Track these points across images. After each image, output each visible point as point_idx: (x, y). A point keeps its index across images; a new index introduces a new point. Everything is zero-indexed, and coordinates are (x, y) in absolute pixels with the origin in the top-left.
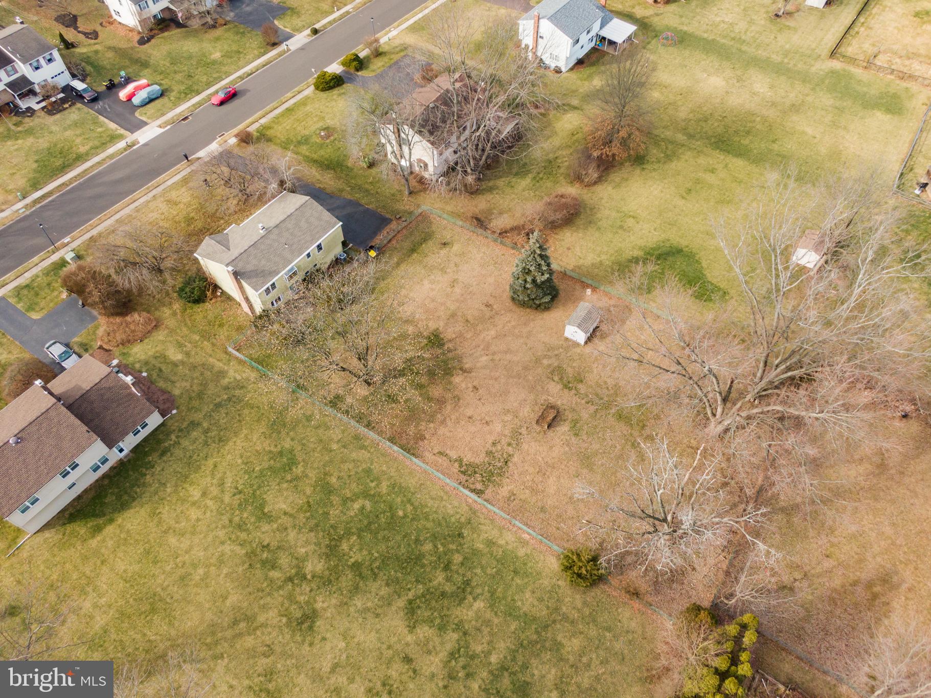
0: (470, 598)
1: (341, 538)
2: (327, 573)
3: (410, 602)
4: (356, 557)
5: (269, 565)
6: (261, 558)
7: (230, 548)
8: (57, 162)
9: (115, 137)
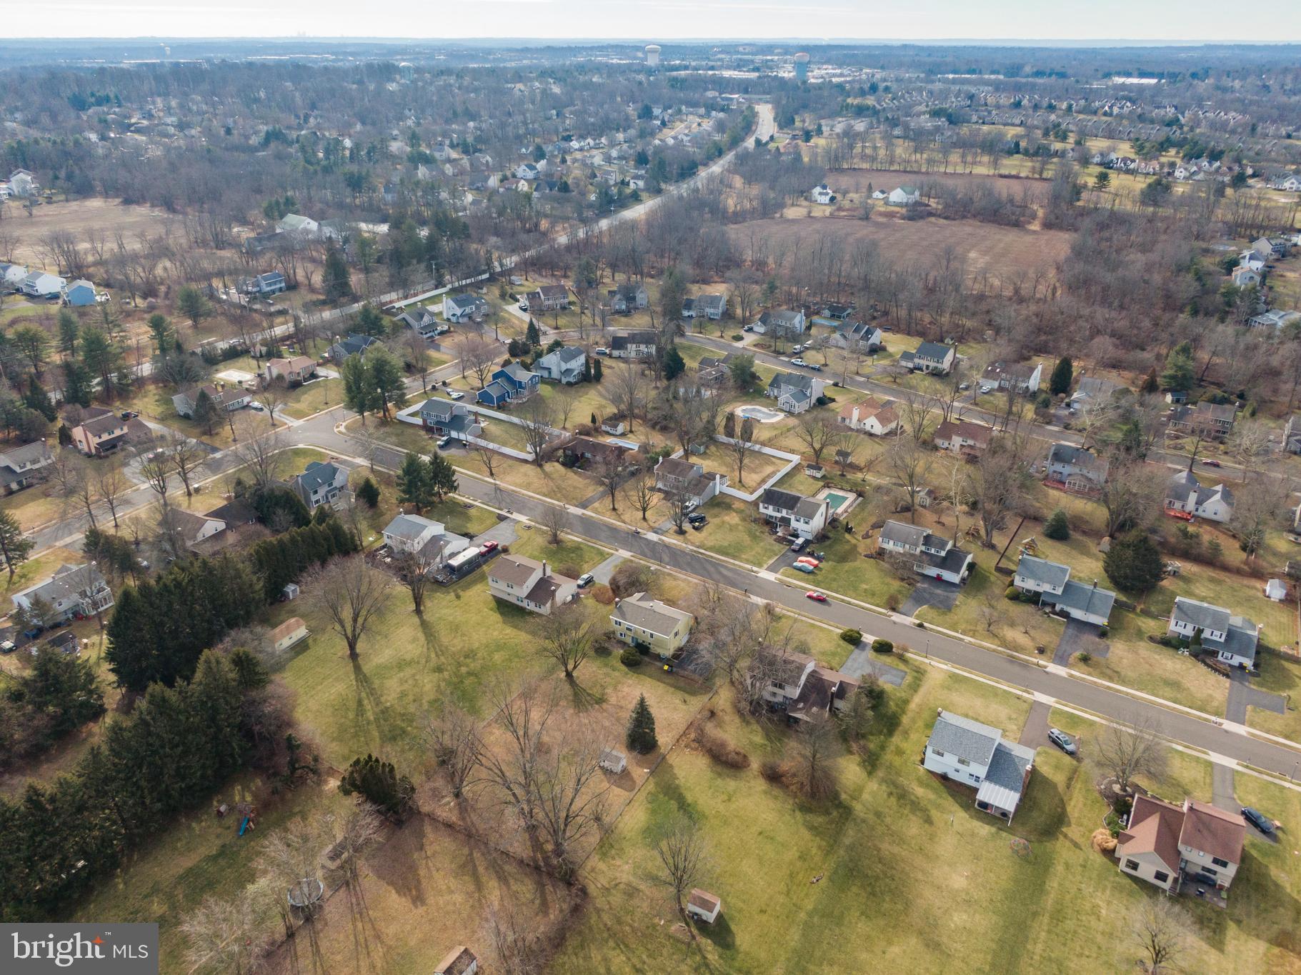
1: (477, 677)
2: (460, 674)
3: (441, 700)
4: (467, 682)
5: (466, 657)
6: (470, 654)
7: (477, 645)
8: (732, 551)
9: (760, 565)
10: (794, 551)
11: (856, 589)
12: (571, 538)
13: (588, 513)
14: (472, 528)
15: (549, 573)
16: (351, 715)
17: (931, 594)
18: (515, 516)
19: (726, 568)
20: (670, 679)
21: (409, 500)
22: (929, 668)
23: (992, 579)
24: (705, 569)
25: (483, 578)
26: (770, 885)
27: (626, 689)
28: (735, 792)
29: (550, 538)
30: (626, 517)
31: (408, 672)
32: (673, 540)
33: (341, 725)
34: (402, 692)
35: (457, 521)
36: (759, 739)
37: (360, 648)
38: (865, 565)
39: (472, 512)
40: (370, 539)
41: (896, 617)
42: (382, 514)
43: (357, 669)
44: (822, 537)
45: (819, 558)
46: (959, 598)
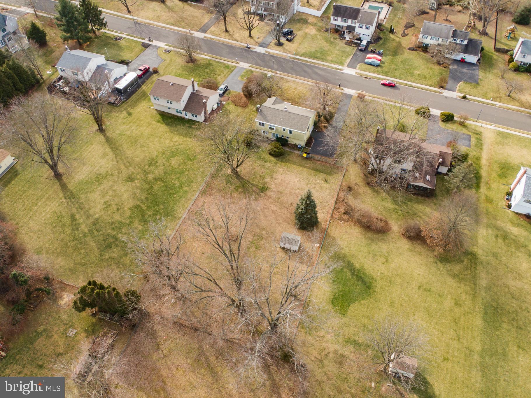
0: (142, 224)
1: (162, 181)
2: (148, 180)
3: (139, 206)
4: (156, 187)
5: (150, 165)
6: (152, 162)
7: (155, 153)
8: (319, 55)
9: (342, 64)
10: (361, 50)
11: (412, 75)
12: (202, 56)
13: (208, 35)
14: (126, 56)
15: (196, 88)
16: (68, 230)
17: (461, 72)
18: (155, 43)
19: (319, 68)
20: (310, 164)
21: (71, 38)
22: (482, 130)
23: (495, 57)
24: (305, 72)
25: (144, 96)
26: (443, 333)
27: (279, 177)
28: (388, 253)
29: (187, 58)
30: (237, 36)
31: (106, 184)
32: (275, 51)
33: (62, 240)
34: (106, 203)
35: (112, 52)
36: (390, 205)
37: (61, 169)
38: (411, 56)
39: (122, 43)
40: (47, 73)
41: (446, 93)
42: (52, 52)
43: (64, 187)
44: (376, 39)
45: (380, 54)
46: (480, 74)
